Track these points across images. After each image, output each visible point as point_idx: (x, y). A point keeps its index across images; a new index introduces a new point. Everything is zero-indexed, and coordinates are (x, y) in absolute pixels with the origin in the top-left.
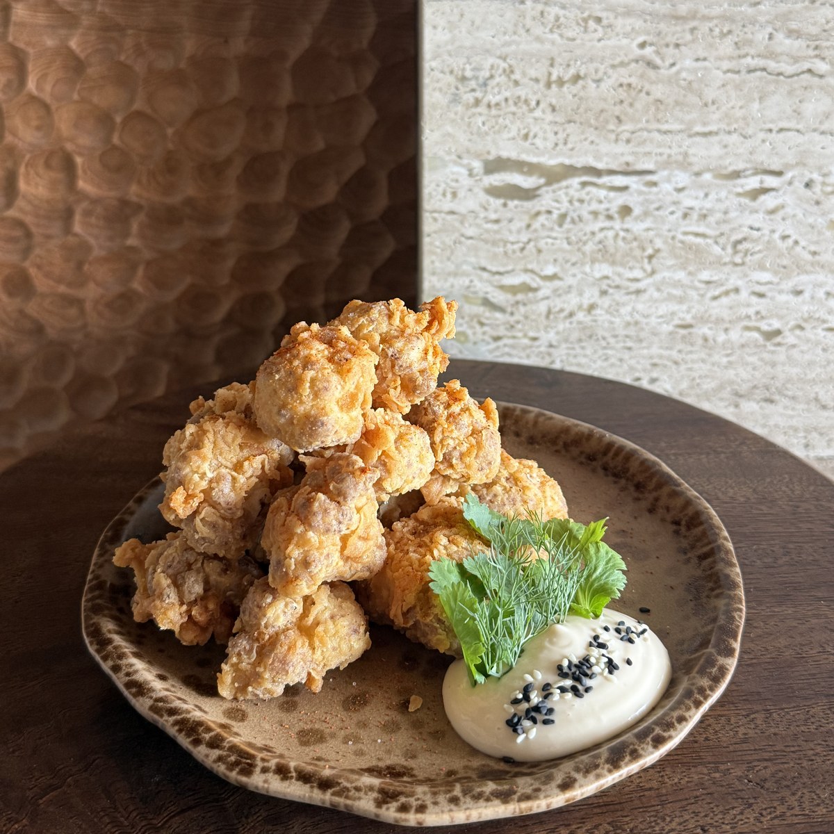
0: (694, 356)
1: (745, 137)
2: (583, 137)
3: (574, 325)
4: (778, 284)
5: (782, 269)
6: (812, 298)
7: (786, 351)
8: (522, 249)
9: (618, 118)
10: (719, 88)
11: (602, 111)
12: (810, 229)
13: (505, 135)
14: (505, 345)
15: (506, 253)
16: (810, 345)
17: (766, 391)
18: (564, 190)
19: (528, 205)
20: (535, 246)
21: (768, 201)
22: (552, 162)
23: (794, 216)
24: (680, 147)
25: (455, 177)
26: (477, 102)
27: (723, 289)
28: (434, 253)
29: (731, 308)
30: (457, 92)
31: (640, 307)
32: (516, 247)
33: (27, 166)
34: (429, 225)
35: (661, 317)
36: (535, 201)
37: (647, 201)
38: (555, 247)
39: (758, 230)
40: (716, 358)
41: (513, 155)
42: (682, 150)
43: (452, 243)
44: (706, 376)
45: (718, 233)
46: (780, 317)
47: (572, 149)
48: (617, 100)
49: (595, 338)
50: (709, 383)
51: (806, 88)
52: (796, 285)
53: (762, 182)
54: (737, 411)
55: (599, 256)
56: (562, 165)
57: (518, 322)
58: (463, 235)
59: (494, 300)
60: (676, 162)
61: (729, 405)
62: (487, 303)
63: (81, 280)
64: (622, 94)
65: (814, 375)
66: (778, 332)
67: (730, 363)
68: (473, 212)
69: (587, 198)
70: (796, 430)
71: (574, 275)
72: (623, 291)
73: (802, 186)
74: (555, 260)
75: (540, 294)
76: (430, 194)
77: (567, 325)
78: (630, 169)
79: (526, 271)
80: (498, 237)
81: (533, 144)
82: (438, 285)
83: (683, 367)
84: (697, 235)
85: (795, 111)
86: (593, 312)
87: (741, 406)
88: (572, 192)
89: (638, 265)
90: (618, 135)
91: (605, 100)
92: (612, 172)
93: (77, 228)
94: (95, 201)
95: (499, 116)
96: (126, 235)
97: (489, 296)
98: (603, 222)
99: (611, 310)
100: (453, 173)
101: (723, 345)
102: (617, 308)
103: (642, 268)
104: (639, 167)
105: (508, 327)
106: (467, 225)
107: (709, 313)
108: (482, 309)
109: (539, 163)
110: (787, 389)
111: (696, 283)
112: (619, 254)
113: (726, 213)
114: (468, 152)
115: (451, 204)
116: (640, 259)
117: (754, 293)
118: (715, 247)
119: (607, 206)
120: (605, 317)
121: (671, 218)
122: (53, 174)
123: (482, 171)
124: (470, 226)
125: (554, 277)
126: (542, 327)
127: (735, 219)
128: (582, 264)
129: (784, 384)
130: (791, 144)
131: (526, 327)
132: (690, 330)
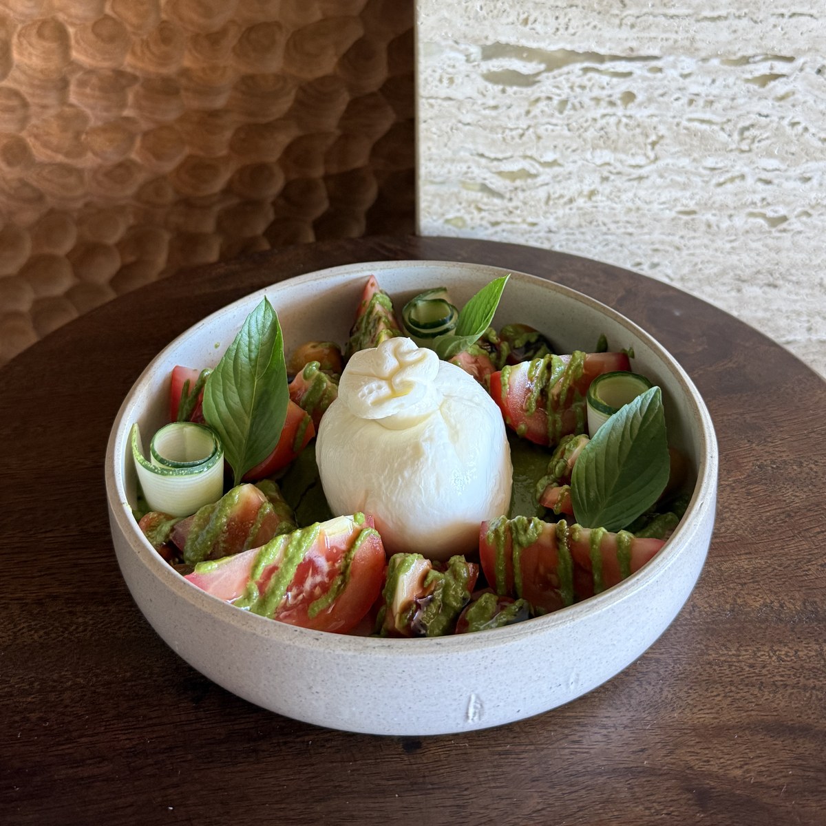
0: (697, 242)
1: (756, 22)
2: (585, 22)
4: (786, 171)
5: (790, 156)
6: (821, 185)
7: (792, 236)
8: (522, 136)
9: (622, 1)
12: (821, 116)
13: (504, 20)
14: (503, 231)
15: (504, 139)
16: (816, 231)
17: (769, 276)
18: (565, 76)
19: (527, 91)
20: (535, 133)
21: (779, 87)
22: (551, 47)
23: (805, 102)
24: (687, 32)
25: (452, 63)
27: (729, 175)
28: (430, 139)
29: (736, 195)
31: (642, 193)
32: (514, 133)
33: (19, 36)
34: (425, 111)
35: (664, 203)
36: (535, 87)
37: (651, 87)
38: (554, 134)
39: (767, 116)
40: (719, 243)
41: (513, 40)
42: (689, 35)
43: (449, 130)
44: (709, 262)
45: (725, 120)
46: (787, 204)
47: (574, 34)
49: (595, 223)
50: (712, 268)
52: (804, 172)
53: (772, 68)
54: (739, 295)
55: (601, 142)
56: (563, 50)
57: (517, 208)
58: (460, 122)
59: (490, 186)
60: (682, 47)
61: (732, 289)
62: (485, 188)
63: (79, 149)
65: (819, 261)
66: (784, 219)
67: (733, 248)
68: (470, 98)
69: (589, 84)
70: (799, 314)
71: (575, 162)
72: (625, 178)
73: (814, 72)
74: (555, 147)
75: (539, 180)
76: (426, 79)
77: (567, 211)
78: (635, 54)
79: (525, 157)
80: (496, 123)
81: (533, 29)
82: (435, 171)
83: (685, 252)
84: (702, 121)
86: (594, 198)
87: (744, 291)
88: (573, 78)
89: (640, 152)
90: (622, 19)
92: (615, 58)
93: (73, 99)
94: (91, 72)
96: (123, 105)
97: (487, 182)
98: (605, 108)
99: (612, 196)
100: (450, 59)
101: (727, 231)
102: (619, 194)
103: (645, 155)
104: (644, 53)
105: (507, 212)
106: (464, 112)
107: (713, 200)
108: (480, 194)
109: (539, 49)
110: (791, 274)
111: (701, 170)
112: (621, 141)
113: (733, 99)
114: (465, 37)
115: (448, 90)
116: (643, 146)
117: (760, 180)
118: (721, 133)
119: (610, 92)
120: (606, 203)
121: (676, 104)
122: (47, 44)
123: (479, 57)
124: (467, 112)
125: (554, 163)
126: (541, 213)
127: (743, 105)
128: (582, 151)
129: (788, 270)
130: (805, 29)
131: (525, 213)
132: (693, 217)
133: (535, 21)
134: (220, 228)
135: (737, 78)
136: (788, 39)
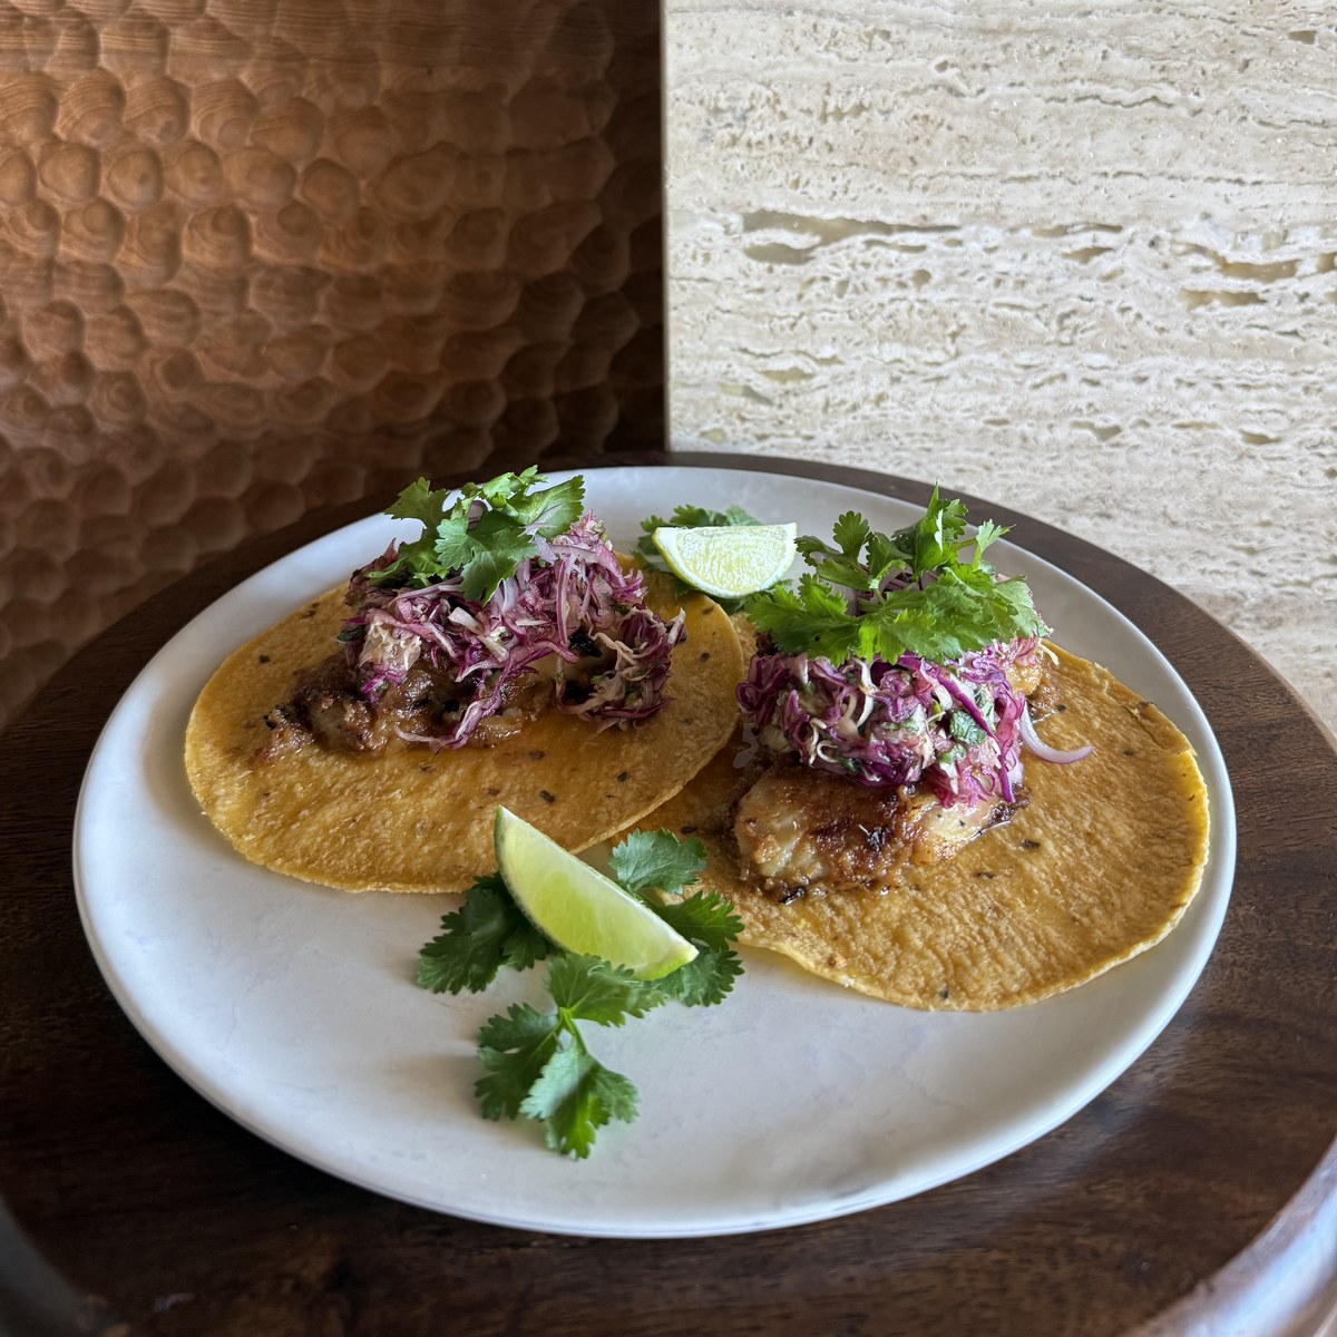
0: (1010, 460)
1: (1074, 183)
2: (868, 184)
3: (859, 420)
4: (1116, 369)
5: (1121, 350)
6: (1159, 386)
7: (1128, 452)
8: (793, 326)
9: (912, 159)
10: (1040, 120)
11: (892, 150)
12: (1156, 299)
13: (770, 182)
14: (772, 446)
15: (772, 330)
16: (1156, 446)
17: (1101, 504)
18: (844, 251)
19: (799, 269)
20: (809, 322)
21: (1104, 264)
22: (828, 215)
23: (1136, 282)
24: (991, 195)
25: (708, 235)
26: (734, 140)
27: (1047, 375)
28: (683, 331)
29: (1056, 399)
30: (709, 127)
31: (941, 398)
32: (784, 322)
33: (190, 228)
34: (675, 296)
35: (968, 410)
36: (808, 265)
37: (949, 264)
38: (832, 323)
39: (1091, 300)
40: (1038, 462)
41: (780, 207)
42: (994, 200)
43: (704, 318)
44: (1026, 485)
45: (1040, 304)
46: (1120, 411)
47: (855, 199)
48: (912, 137)
49: (884, 436)
51: (1150, 121)
52: (1139, 370)
53: (1095, 240)
55: (890, 334)
56: (843, 219)
57: (788, 417)
58: (718, 308)
59: (756, 389)
60: (986, 214)
62: (749, 393)
63: (258, 366)
64: (917, 128)
65: (1162, 484)
66: (1116, 430)
67: (1054, 467)
68: (730, 279)
69: (874, 261)
71: (858, 358)
72: (920, 379)
73: (1146, 244)
74: (834, 339)
75: (816, 382)
76: (676, 256)
77: (850, 421)
78: (928, 223)
79: (798, 352)
80: (762, 310)
81: (805, 193)
82: (688, 370)
83: (996, 473)
84: (1013, 307)
85: (1136, 150)
86: (883, 405)
87: (1070, 522)
88: (854, 253)
89: (938, 345)
90: (912, 180)
91: (896, 136)
92: (904, 228)
93: (252, 303)
94: (275, 270)
95: (762, 158)
96: (313, 310)
97: (752, 384)
98: (894, 290)
99: (905, 402)
100: (705, 230)
101: (1047, 445)
102: (913, 399)
103: (944, 349)
104: (940, 221)
105: (776, 423)
106: (723, 296)
107: (1028, 406)
108: (743, 400)
109: (813, 217)
110: (1128, 501)
111: (1012, 368)
112: (914, 332)
113: (1049, 279)
114: (724, 203)
115: (703, 270)
116: (941, 338)
117: (1086, 380)
118: (1036, 322)
119: (899, 271)
120: (897, 411)
121: (980, 285)
122: (223, 238)
123: (741, 227)
124: (727, 296)
125: (832, 360)
127: (1061, 286)
128: (868, 344)
129: (1124, 495)
130: (1133, 191)
131: (798, 424)
132: (1005, 427)
133: (808, 183)
134: (427, 462)
135: (1054, 253)
136: (1114, 204)
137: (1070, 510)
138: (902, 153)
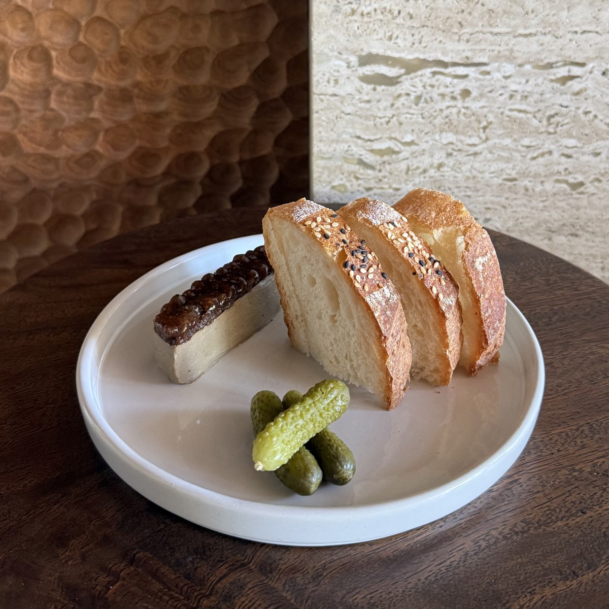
0: (518, 202)
1: (557, 38)
2: (434, 38)
3: (427, 179)
4: (582, 148)
5: (585, 137)
6: (608, 158)
7: (588, 197)
8: (388, 122)
9: (460, 23)
11: (448, 18)
12: (606, 106)
13: (375, 37)
14: (375, 194)
15: (375, 125)
16: (605, 193)
17: (572, 228)
18: (419, 78)
19: (392, 89)
20: (398, 120)
21: (575, 85)
22: (409, 56)
23: (594, 96)
24: (507, 45)
25: (337, 68)
26: (353, 12)
27: (540, 151)
28: (321, 125)
29: (546, 166)
30: (339, 4)
31: (477, 165)
32: (383, 120)
33: (14, 58)
34: (317, 105)
35: (493, 173)
36: (398, 86)
37: (482, 85)
38: (412, 120)
39: (567, 107)
40: (534, 203)
41: (381, 52)
42: (509, 47)
43: (334, 118)
44: (527, 217)
45: (536, 110)
46: (584, 173)
47: (425, 47)
48: (460, 10)
49: (442, 188)
50: (529, 222)
52: (595, 149)
53: (569, 71)
54: (550, 242)
55: (446, 127)
56: (418, 59)
57: (385, 177)
58: (343, 112)
59: (365, 160)
60: (504, 56)
61: (545, 238)
62: (361, 162)
63: (56, 143)
64: (463, 5)
66: (581, 184)
67: (544, 206)
68: (350, 94)
69: (437, 84)
70: (595, 257)
71: (427, 142)
72: (464, 154)
73: (600, 74)
74: (413, 131)
75: (401, 156)
76: (317, 81)
77: (422, 179)
78: (470, 61)
79: (391, 138)
80: (370, 113)
81: (396, 43)
82: (324, 149)
83: (509, 210)
84: (520, 111)
85: (595, 18)
86: (442, 169)
87: (554, 239)
88: (425, 79)
89: (475, 134)
90: (460, 36)
91: (450, 10)
92: (455, 64)
93: (53, 105)
94: (67, 84)
95: (370, 22)
96: (91, 109)
97: (363, 158)
98: (449, 101)
99: (455, 168)
100: (335, 65)
101: (540, 193)
102: (460, 166)
103: (479, 136)
104: (476, 60)
105: (377, 180)
106: (346, 104)
107: (529, 169)
108: (357, 167)
109: (400, 58)
110: (588, 226)
111: (520, 147)
112: (461, 126)
113: (542, 94)
114: (347, 50)
115: (334, 89)
116: (477, 129)
117: (563, 155)
118: (534, 120)
119: (452, 89)
120: (450, 173)
121: (501, 98)
122: (35, 65)
123: (357, 64)
124: (348, 105)
125: (412, 143)
126: (402, 180)
127: (549, 99)
128: (433, 133)
129: (586, 223)
130: (592, 42)
131: (391, 181)
132: (515, 183)
133: (397, 37)
134: (161, 202)
135: (545, 79)
136: (581, 50)
137: (553, 232)
138: (454, 19)
